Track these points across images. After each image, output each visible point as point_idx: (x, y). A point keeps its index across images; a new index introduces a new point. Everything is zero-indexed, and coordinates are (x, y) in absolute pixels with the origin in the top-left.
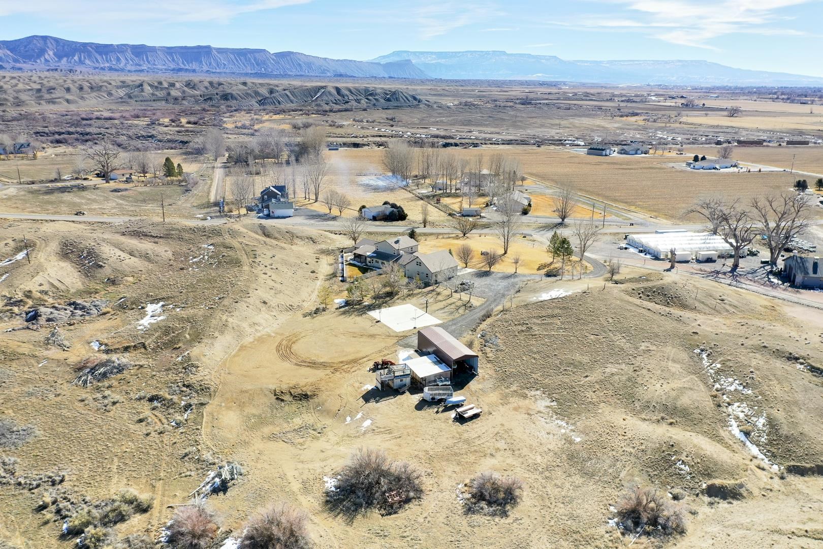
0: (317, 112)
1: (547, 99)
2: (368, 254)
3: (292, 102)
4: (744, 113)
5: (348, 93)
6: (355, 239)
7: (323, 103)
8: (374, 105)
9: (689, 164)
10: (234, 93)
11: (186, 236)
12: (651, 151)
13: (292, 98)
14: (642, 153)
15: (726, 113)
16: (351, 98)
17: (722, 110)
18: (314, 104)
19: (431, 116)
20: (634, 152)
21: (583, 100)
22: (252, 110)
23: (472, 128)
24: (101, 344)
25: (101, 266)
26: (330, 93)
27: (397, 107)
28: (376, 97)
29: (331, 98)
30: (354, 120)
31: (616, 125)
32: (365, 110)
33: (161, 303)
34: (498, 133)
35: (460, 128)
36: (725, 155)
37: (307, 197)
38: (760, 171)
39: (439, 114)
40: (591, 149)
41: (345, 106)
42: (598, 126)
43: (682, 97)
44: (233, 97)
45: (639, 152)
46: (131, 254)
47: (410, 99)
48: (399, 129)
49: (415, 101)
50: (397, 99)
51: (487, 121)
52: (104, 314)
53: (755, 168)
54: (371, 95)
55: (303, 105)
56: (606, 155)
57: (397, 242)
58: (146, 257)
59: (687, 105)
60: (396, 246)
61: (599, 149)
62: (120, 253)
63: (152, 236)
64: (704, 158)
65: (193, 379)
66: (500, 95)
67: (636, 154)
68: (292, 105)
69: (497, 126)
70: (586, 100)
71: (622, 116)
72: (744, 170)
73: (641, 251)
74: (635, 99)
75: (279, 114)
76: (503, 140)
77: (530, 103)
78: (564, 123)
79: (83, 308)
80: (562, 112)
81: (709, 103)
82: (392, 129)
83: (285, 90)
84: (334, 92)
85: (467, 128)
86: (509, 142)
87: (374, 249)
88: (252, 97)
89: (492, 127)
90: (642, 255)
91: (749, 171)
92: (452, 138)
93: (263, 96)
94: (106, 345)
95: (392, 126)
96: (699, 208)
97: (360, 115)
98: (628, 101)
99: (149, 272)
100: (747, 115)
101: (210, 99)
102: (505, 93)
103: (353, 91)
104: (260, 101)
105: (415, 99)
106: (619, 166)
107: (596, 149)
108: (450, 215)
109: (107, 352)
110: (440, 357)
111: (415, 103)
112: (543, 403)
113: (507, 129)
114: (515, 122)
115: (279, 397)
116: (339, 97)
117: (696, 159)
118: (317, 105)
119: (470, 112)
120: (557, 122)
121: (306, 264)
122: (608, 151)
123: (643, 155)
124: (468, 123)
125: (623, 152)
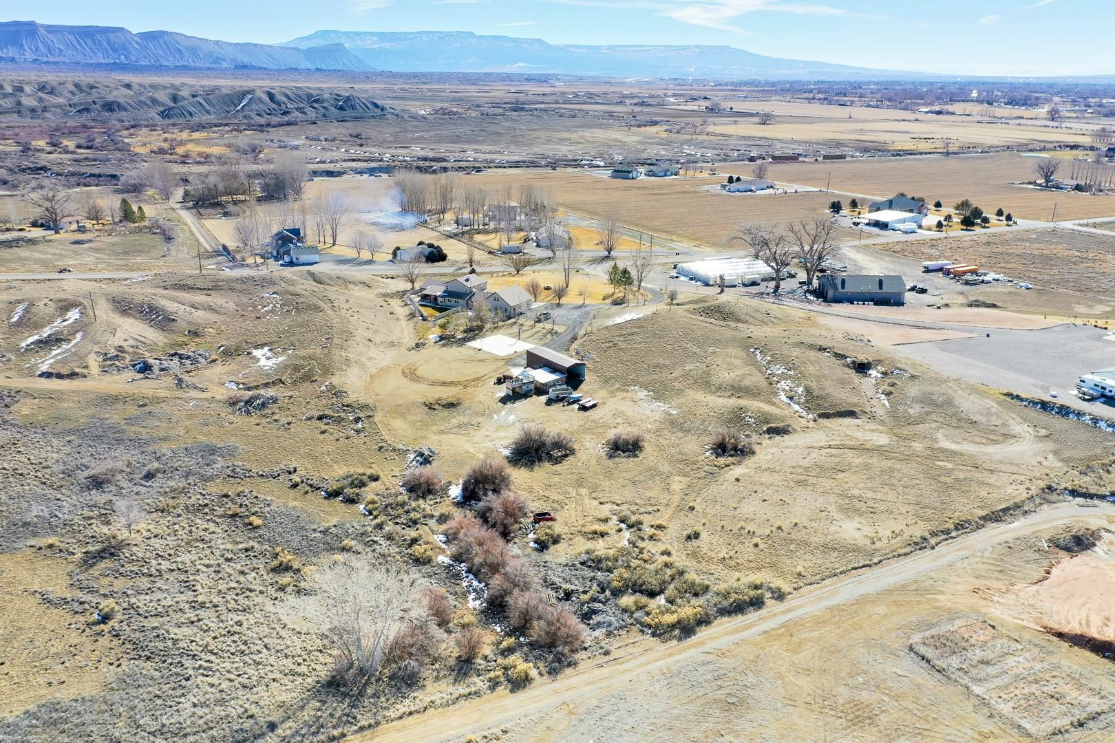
0: (251, 127)
1: (542, 103)
2: (439, 294)
3: (208, 113)
4: (777, 119)
5: (284, 99)
6: (412, 282)
7: (253, 114)
8: (324, 115)
9: (724, 187)
10: (121, 100)
11: (238, 287)
12: (681, 172)
13: (207, 107)
14: (672, 174)
15: (756, 120)
16: (290, 106)
17: (752, 115)
18: (240, 115)
19: (406, 131)
20: (663, 174)
21: (586, 103)
22: (156, 126)
23: (465, 147)
24: (238, 384)
25: (173, 320)
26: (260, 100)
27: (356, 119)
28: (324, 105)
29: (262, 106)
30: (307, 138)
31: (636, 139)
32: (314, 123)
33: (266, 349)
34: (499, 152)
35: (451, 146)
36: (760, 174)
37: (322, 240)
39: (415, 127)
40: (615, 171)
41: (286, 118)
42: (615, 140)
43: (705, 98)
44: (121, 107)
45: (669, 173)
46: (193, 306)
47: (369, 105)
48: (373, 150)
49: (377, 111)
50: (353, 107)
51: (479, 136)
52: (214, 361)
53: (791, 188)
54: (317, 101)
55: (225, 117)
56: (633, 178)
57: (467, 280)
58: (210, 309)
59: (712, 109)
60: (468, 284)
61: (625, 172)
62: (182, 307)
63: (198, 288)
64: (738, 179)
65: (347, 401)
66: (481, 97)
67: (666, 175)
68: (209, 117)
69: (494, 143)
70: (591, 103)
71: (639, 126)
72: (781, 191)
73: (691, 279)
74: (651, 101)
75: (197, 130)
76: (507, 162)
77: (522, 109)
78: (573, 136)
79: (188, 358)
80: (568, 122)
81: (739, 106)
82: (364, 149)
83: (193, 96)
84: (266, 98)
85: (458, 147)
86: (517, 165)
87: (443, 289)
88: (148, 106)
89: (489, 144)
90: (693, 282)
91: (786, 193)
92: (446, 161)
93: (163, 105)
94: (243, 384)
95: (361, 145)
96: (741, 235)
97: (313, 131)
98: (642, 104)
99: (224, 322)
100: (780, 122)
101: (87, 110)
102: (485, 94)
103: (292, 96)
104: (163, 112)
105: (376, 106)
106: (650, 192)
107: (621, 171)
108: (490, 252)
109: (249, 389)
110: (553, 367)
111: (378, 112)
112: (643, 394)
113: (508, 147)
114: (514, 136)
115: (430, 407)
116: (274, 106)
117: (731, 180)
118: (245, 117)
119: (454, 124)
120: (564, 135)
121: (379, 306)
122: (635, 173)
123: (674, 177)
124: (457, 139)
125: (650, 174)
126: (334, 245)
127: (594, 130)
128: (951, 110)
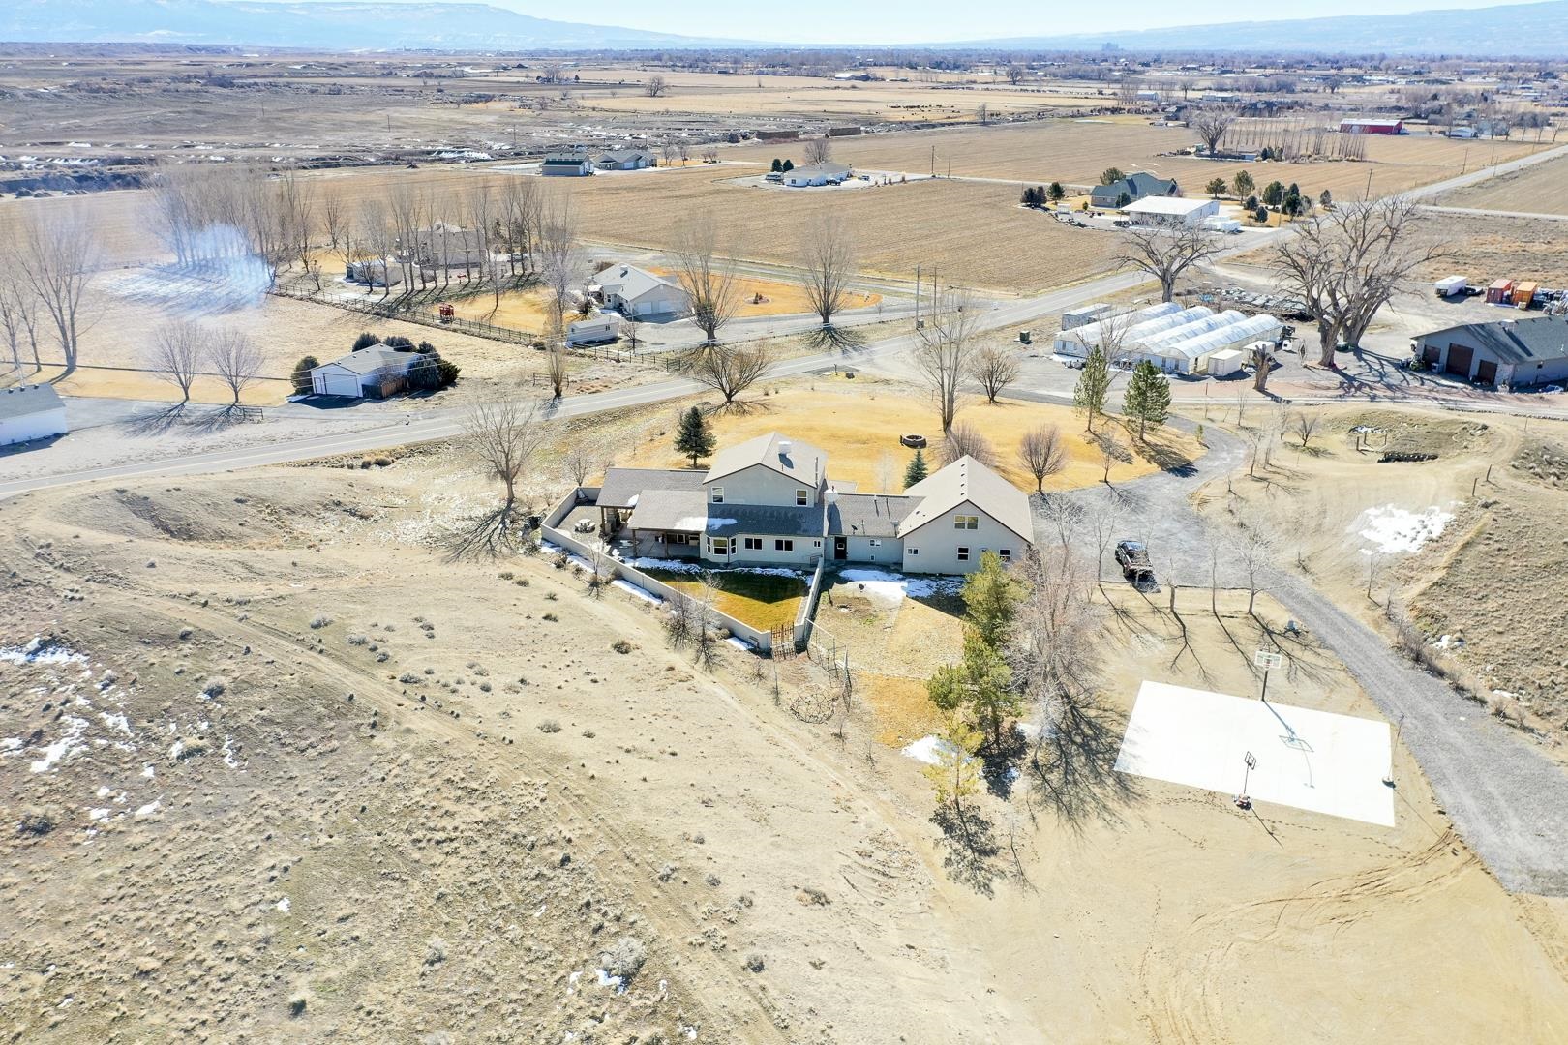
4: (674, 90)
6: (508, 476)
9: (769, 178)
12: (661, 160)
14: (647, 166)
15: (643, 91)
19: (34, 117)
20: (631, 164)
21: (332, 76)
23: (186, 139)
34: (263, 146)
35: (153, 139)
36: (819, 156)
38: (903, 180)
40: (548, 162)
43: (520, 66)
45: (642, 163)
51: (198, 121)
56: (587, 174)
59: (548, 80)
61: (567, 162)
64: (788, 166)
66: (133, 70)
67: (637, 167)
69: (234, 131)
70: (340, 76)
71: (466, 102)
74: (437, 72)
76: (299, 160)
77: (232, 85)
85: (170, 139)
89: (229, 134)
91: (890, 183)
100: (678, 94)
102: (139, 67)
107: (560, 162)
113: (271, 136)
114: (265, 121)
117: (776, 165)
120: (358, 117)
121: (547, 618)
122: (586, 164)
123: (652, 169)
124: (158, 127)
125: (611, 165)
126: (71, 367)
127: (403, 109)
128: (878, 75)
